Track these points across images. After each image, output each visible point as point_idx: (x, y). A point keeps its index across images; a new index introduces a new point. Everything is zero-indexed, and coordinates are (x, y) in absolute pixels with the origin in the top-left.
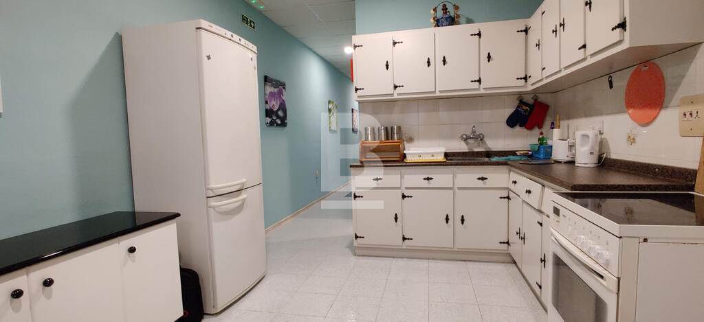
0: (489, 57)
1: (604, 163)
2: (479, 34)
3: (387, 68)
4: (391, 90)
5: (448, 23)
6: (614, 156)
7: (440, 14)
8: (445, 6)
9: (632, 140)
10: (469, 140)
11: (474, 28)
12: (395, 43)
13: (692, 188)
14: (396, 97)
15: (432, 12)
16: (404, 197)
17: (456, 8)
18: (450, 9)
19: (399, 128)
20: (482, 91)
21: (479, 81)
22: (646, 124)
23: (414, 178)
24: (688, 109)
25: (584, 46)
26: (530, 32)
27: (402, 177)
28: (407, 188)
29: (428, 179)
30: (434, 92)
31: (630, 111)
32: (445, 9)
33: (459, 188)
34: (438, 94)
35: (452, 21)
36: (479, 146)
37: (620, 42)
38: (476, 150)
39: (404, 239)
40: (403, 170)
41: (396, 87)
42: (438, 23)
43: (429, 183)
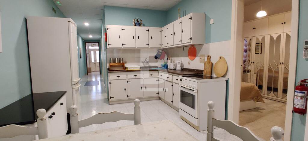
0: (151, 38)
1: (183, 69)
2: (148, 30)
3: (120, 38)
4: (121, 46)
5: (139, 25)
6: (185, 67)
7: (136, 22)
8: (137, 19)
9: (189, 64)
10: (144, 63)
11: (147, 28)
12: (122, 30)
13: (203, 74)
14: (123, 48)
15: (134, 21)
16: (127, 82)
17: (141, 21)
18: (139, 20)
19: (122, 59)
20: (149, 48)
21: (149, 45)
22: (193, 60)
23: (131, 76)
24: (202, 57)
25: (181, 41)
26: (162, 32)
27: (127, 75)
28: (128, 79)
29: (135, 76)
30: (135, 47)
31: (189, 57)
32: (137, 20)
33: (145, 78)
34: (136, 48)
35: (140, 25)
36: (147, 65)
37: (190, 42)
38: (146, 66)
39: (128, 96)
40: (127, 73)
41: (123, 45)
42: (135, 25)
43: (136, 77)
